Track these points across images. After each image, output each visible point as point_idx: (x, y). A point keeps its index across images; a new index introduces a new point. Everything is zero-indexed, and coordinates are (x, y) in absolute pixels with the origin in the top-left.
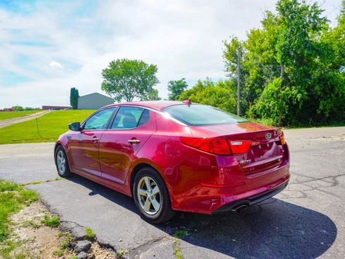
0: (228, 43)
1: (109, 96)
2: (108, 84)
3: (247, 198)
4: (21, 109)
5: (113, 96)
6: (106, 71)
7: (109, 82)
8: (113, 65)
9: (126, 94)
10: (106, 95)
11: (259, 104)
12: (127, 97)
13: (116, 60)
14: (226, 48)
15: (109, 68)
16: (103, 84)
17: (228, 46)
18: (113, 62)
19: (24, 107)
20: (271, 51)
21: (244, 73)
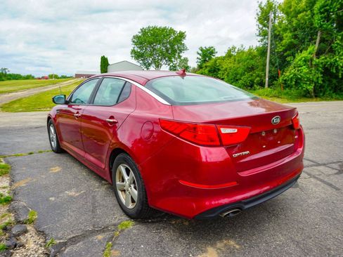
0: (263, 5)
2: (138, 52)
3: (239, 201)
4: (56, 77)
6: (136, 37)
7: (138, 49)
8: (143, 31)
9: (155, 62)
11: (289, 73)
12: (156, 65)
14: (259, 10)
15: (140, 35)
16: (133, 51)
17: (261, 8)
18: (144, 28)
20: (309, 12)
21: (277, 37)
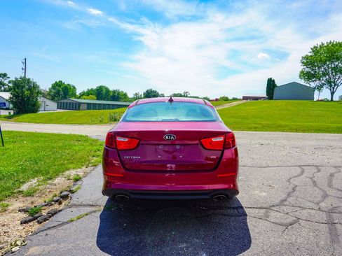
1: (308, 85)
2: (307, 73)
4: (226, 99)
5: (313, 85)
6: (306, 58)
7: (308, 70)
8: (315, 50)
9: (329, 82)
10: (304, 84)
12: (331, 86)
13: (320, 44)
15: (310, 54)
16: (302, 72)
18: (315, 47)
19: (230, 98)
